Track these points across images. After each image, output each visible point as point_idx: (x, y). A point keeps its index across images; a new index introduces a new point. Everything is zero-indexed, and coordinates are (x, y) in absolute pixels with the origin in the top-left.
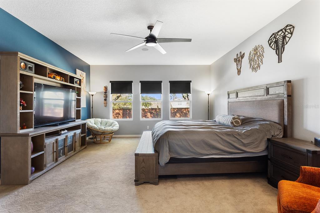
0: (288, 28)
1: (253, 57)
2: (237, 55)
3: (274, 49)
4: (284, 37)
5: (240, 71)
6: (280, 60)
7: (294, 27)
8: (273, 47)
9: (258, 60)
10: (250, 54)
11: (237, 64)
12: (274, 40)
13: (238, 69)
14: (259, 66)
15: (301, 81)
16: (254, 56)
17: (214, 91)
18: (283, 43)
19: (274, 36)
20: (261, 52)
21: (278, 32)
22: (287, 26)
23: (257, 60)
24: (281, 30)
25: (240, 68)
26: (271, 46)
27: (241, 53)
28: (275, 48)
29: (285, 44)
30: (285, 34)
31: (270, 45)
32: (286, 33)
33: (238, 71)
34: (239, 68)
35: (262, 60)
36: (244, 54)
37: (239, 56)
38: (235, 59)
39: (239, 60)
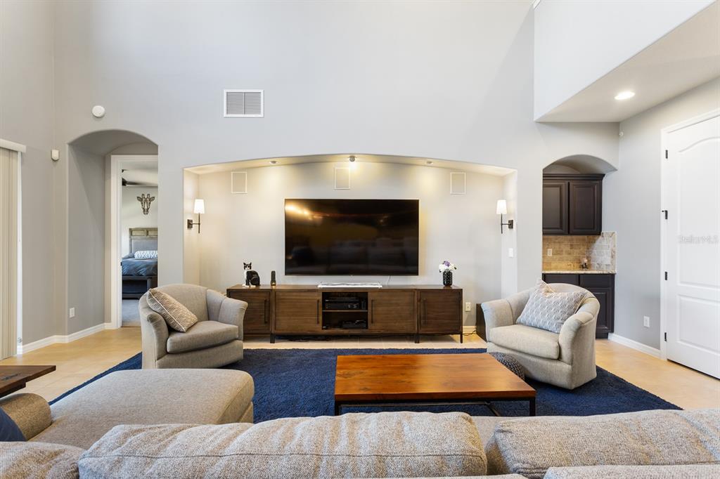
2: (143, 195)
5: (147, 211)
11: (142, 203)
13: (144, 209)
25: (148, 209)
27: (149, 195)
33: (144, 211)
36: (154, 197)
37: (146, 197)
38: (138, 197)
39: (146, 200)
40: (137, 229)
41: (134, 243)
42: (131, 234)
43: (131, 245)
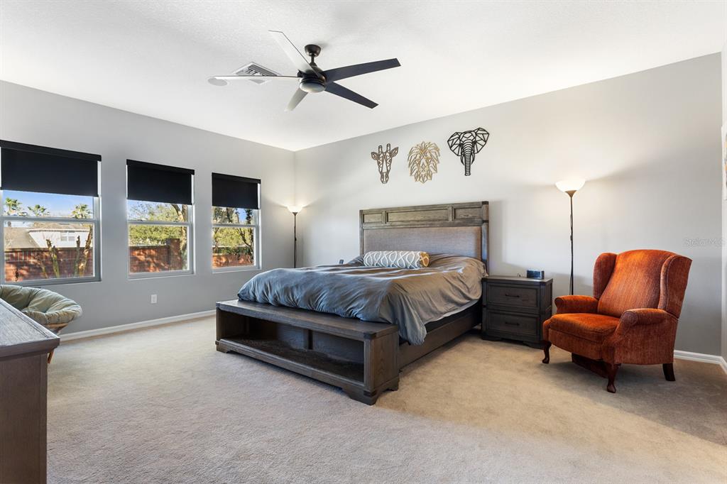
0: (479, 132)
1: (418, 157)
2: (380, 147)
3: (458, 155)
4: (474, 143)
5: (387, 176)
6: (468, 172)
7: (488, 133)
8: (456, 151)
9: (428, 165)
10: (411, 152)
11: (379, 163)
12: (458, 142)
13: (381, 173)
14: (429, 175)
15: (499, 203)
16: (420, 157)
17: (306, 207)
18: (472, 150)
19: (457, 136)
20: (434, 154)
21: (465, 133)
22: (479, 129)
23: (426, 164)
24: (470, 132)
25: (388, 171)
26: (453, 148)
27: (389, 145)
28: (460, 154)
29: (476, 152)
30: (475, 138)
31: (451, 147)
32: (478, 138)
33: (382, 177)
34: (385, 170)
35: (436, 167)
36: (397, 149)
37: (384, 150)
38: (373, 153)
39: (384, 157)
40: (371, 212)
41: (367, 237)
42: (363, 221)
43: (362, 241)
